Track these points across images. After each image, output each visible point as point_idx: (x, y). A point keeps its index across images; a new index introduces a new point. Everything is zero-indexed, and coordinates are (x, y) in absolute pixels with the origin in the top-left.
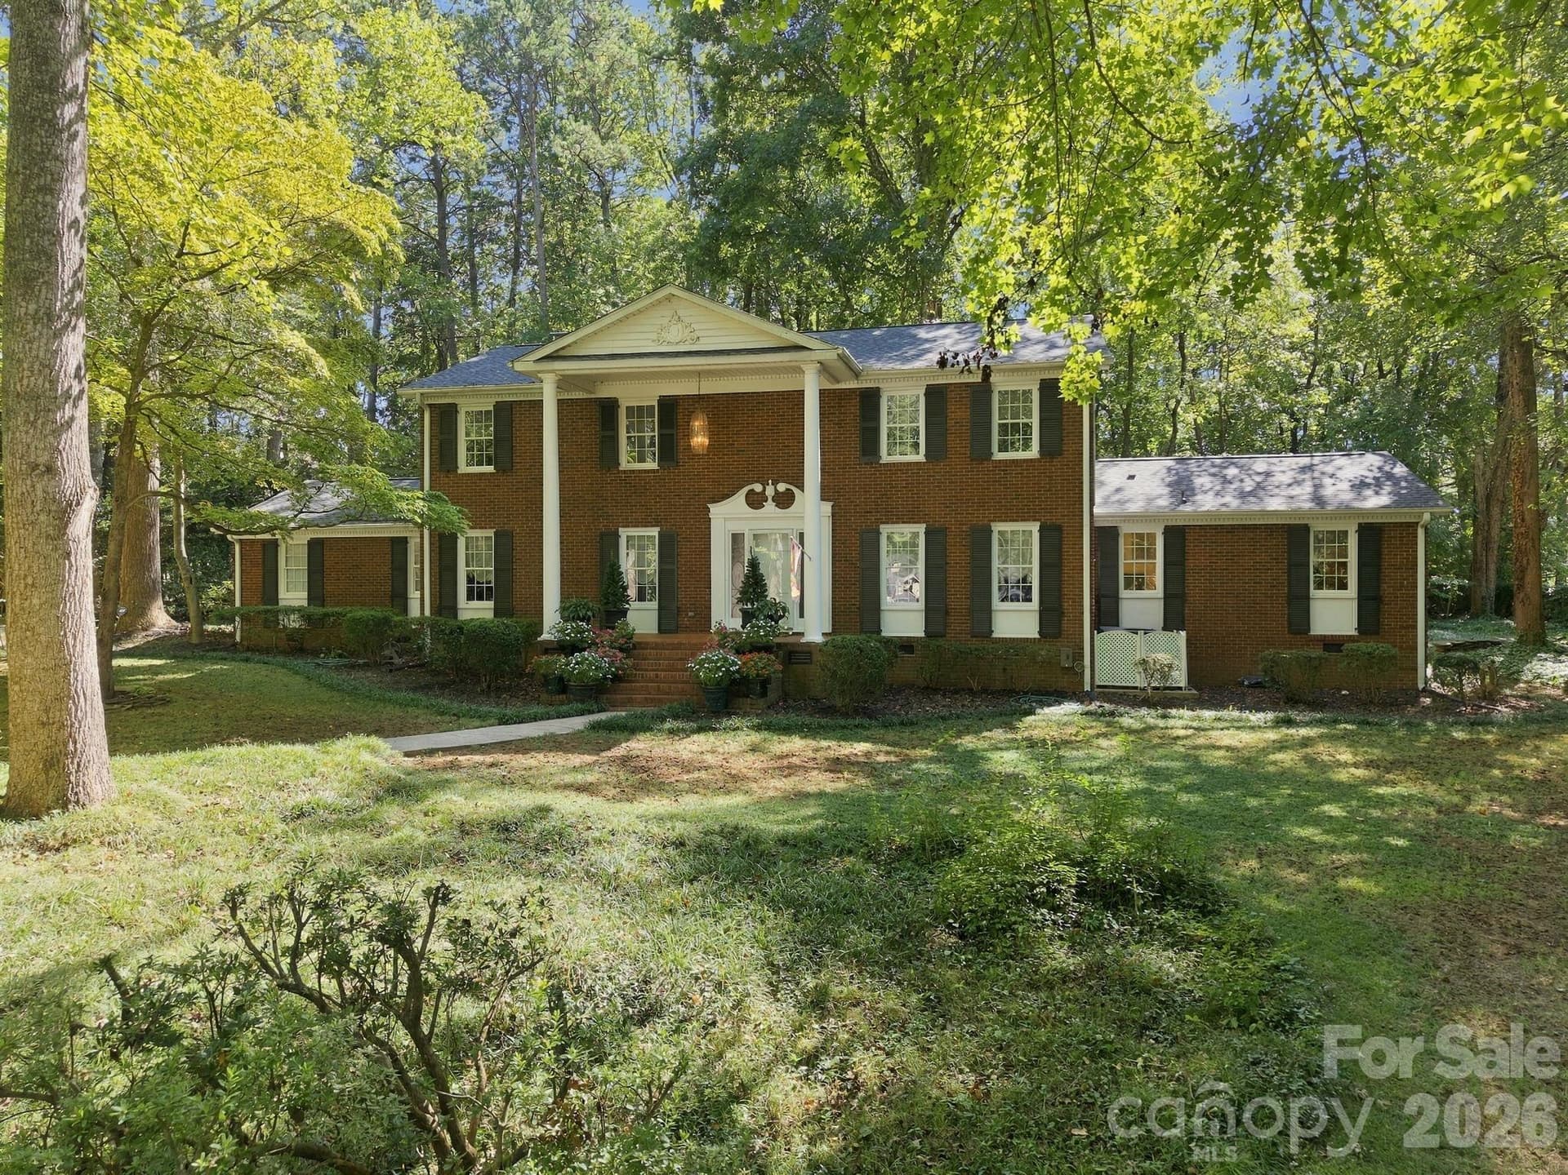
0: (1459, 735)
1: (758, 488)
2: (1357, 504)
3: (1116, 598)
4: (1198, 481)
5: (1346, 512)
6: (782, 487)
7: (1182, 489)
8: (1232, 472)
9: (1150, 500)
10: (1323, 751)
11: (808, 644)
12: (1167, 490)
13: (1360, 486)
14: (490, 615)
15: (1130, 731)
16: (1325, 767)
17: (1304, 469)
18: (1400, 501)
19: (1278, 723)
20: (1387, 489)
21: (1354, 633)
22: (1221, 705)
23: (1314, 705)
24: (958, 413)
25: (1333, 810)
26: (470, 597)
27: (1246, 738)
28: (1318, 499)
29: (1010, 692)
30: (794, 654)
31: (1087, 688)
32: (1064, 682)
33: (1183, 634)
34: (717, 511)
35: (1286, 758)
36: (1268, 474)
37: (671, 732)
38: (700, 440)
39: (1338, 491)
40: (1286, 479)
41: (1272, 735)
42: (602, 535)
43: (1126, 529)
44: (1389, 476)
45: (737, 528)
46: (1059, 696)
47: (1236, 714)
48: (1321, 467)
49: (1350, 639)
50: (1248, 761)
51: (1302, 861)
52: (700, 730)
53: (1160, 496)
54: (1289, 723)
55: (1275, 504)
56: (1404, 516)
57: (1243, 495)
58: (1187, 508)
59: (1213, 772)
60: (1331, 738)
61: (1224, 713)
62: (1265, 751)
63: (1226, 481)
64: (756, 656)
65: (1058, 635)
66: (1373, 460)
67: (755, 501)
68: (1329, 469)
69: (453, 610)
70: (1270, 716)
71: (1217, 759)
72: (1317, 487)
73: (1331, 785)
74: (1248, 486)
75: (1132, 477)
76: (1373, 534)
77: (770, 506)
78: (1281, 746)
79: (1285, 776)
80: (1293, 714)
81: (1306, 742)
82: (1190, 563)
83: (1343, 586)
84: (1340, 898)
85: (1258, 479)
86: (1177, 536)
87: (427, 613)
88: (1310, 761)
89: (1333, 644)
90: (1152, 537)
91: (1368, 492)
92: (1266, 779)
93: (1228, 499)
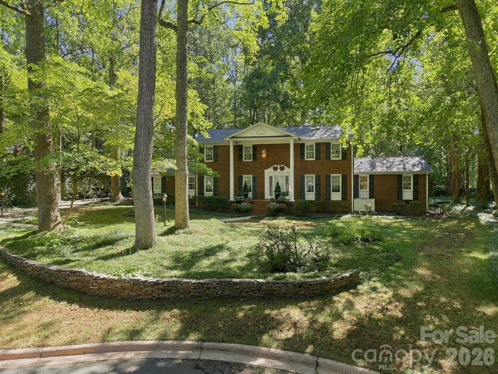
0: (433, 221)
1: (276, 166)
2: (413, 170)
3: (358, 191)
4: (377, 164)
5: (411, 172)
6: (282, 166)
7: (373, 166)
8: (385, 161)
9: (366, 169)
10: (404, 223)
11: (292, 202)
12: (369, 166)
13: (414, 165)
14: (212, 195)
15: (363, 220)
16: (404, 226)
17: (401, 161)
18: (422, 169)
19: (395, 219)
20: (420, 166)
21: (412, 199)
22: (383, 215)
23: (403, 215)
24: (323, 149)
25: (405, 232)
26: (207, 191)
27: (388, 221)
28: (404, 168)
29: (336, 213)
30: (289, 204)
31: (353, 212)
32: (347, 210)
33: (374, 199)
34: (266, 171)
35: (396, 224)
36: (393, 162)
37: (268, 219)
38: (264, 156)
39: (409, 167)
40: (397, 163)
41: (394, 221)
42: (239, 176)
43: (360, 175)
44: (421, 163)
45: (271, 175)
46: (346, 213)
47: (386, 217)
48: (405, 161)
49: (411, 200)
50: (388, 225)
51: (398, 238)
52: (274, 219)
53: (368, 168)
54: (397, 218)
55: (395, 170)
56: (424, 172)
57: (387, 167)
58: (374, 171)
59: (381, 226)
60: (405, 221)
61: (383, 216)
62: (392, 223)
63: (383, 164)
64: (282, 204)
65: (346, 200)
66: (417, 159)
67: (275, 169)
68: (407, 161)
69: (203, 194)
70: (393, 217)
71: (382, 225)
72: (404, 166)
73: (404, 228)
74: (388, 165)
75: (361, 163)
76: (416, 176)
77: (279, 170)
78: (395, 222)
79: (395, 227)
80: (398, 217)
81: (400, 222)
82: (375, 183)
83: (410, 188)
84: (403, 242)
85: (391, 163)
86: (372, 177)
87: (197, 195)
88: (401, 225)
89: (407, 202)
90: (366, 177)
91: (416, 167)
92: (392, 228)
93: (384, 168)
